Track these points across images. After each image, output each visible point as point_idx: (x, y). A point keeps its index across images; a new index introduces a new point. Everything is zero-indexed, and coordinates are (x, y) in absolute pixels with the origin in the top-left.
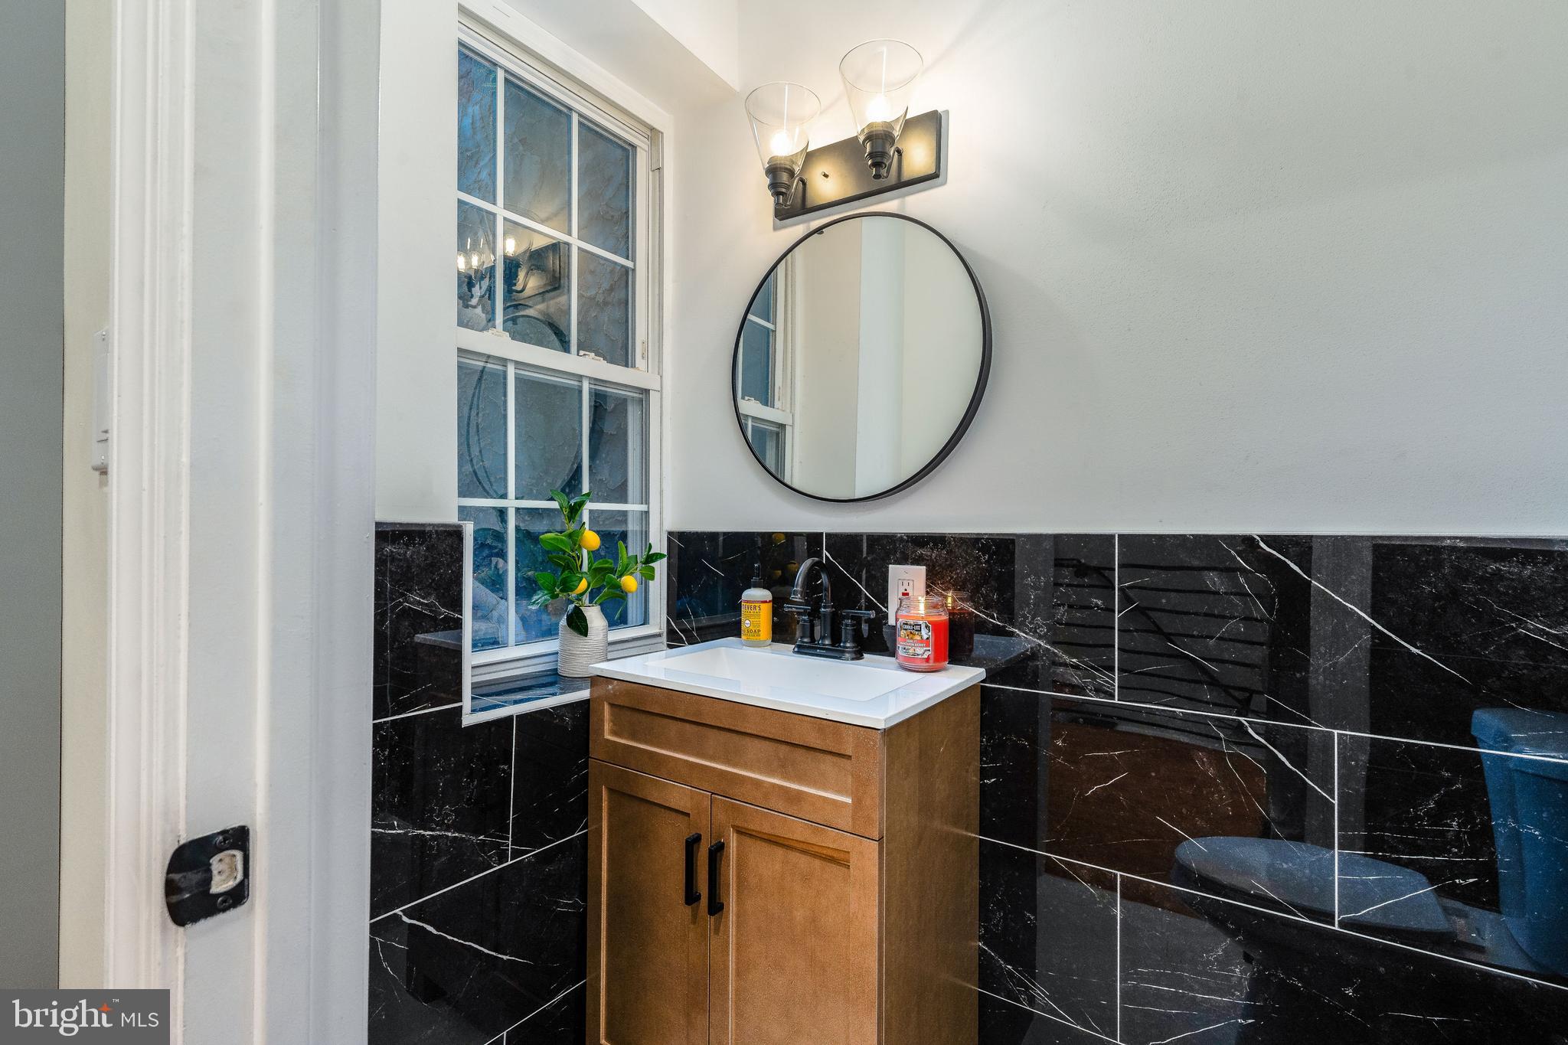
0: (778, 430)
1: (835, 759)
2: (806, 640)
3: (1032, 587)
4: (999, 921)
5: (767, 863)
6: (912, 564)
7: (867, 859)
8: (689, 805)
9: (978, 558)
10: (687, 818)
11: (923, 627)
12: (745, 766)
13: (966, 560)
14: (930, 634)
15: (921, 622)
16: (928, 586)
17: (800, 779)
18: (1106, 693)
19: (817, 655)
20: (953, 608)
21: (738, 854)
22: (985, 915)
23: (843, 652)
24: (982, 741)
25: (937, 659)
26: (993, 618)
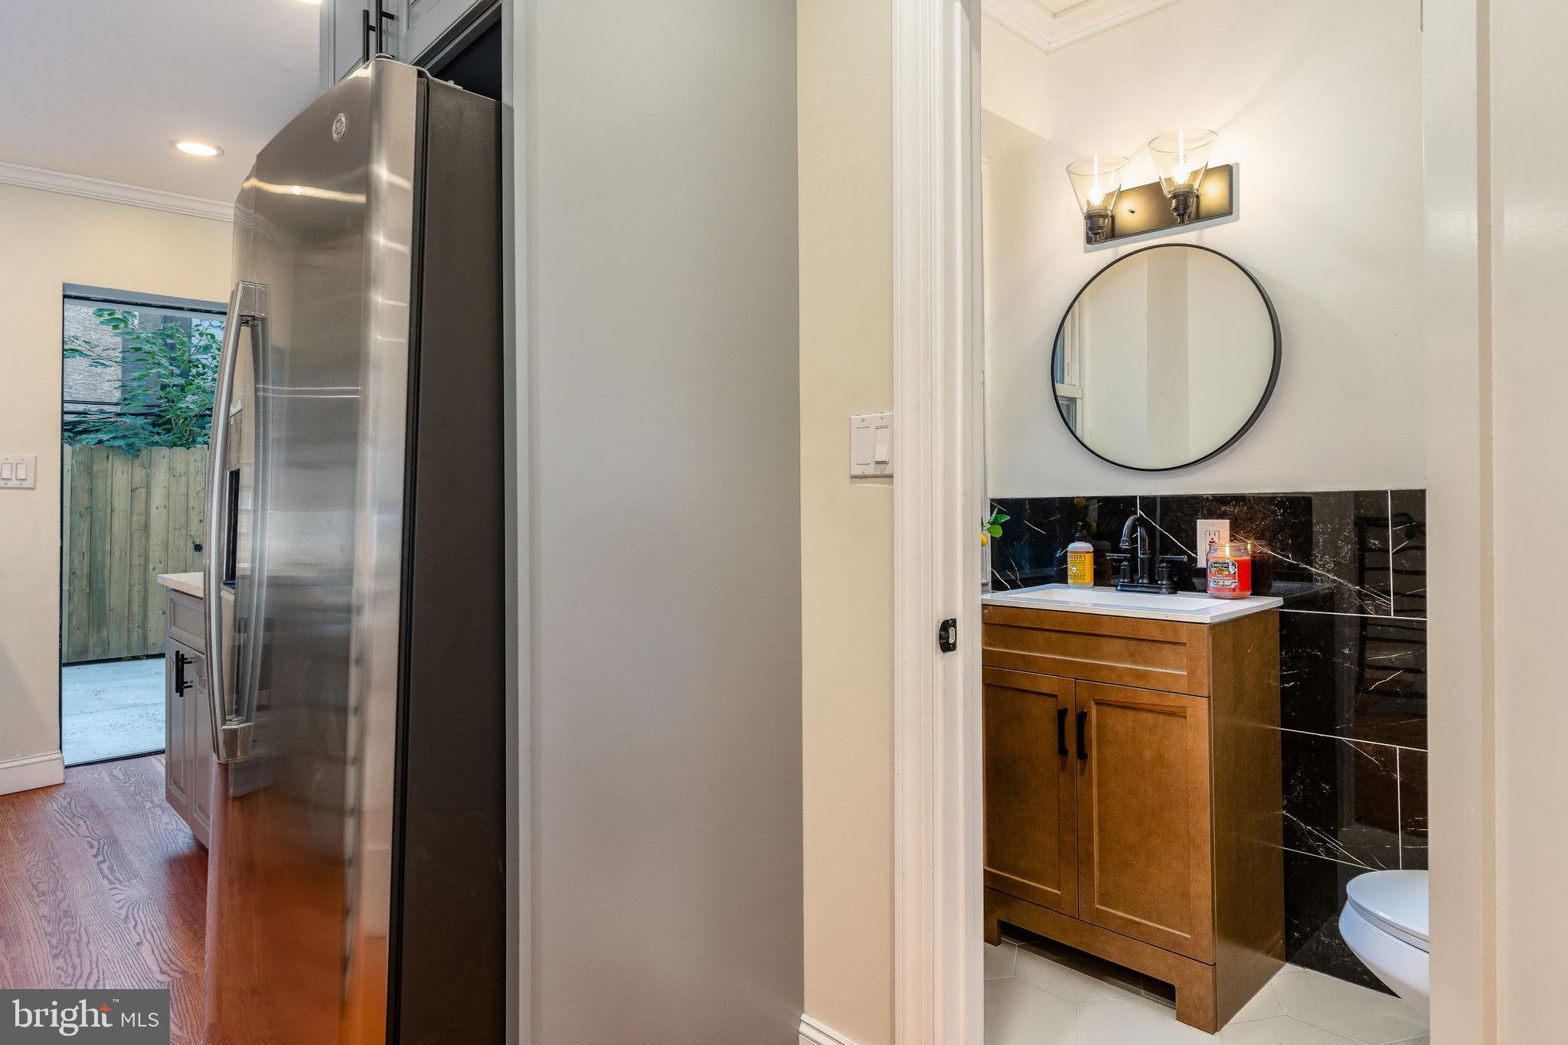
0: (1068, 403)
1: (1173, 647)
2: (1126, 581)
3: (1320, 533)
4: (1299, 793)
5: (1120, 723)
6: (1217, 518)
7: (1200, 711)
8: (1056, 688)
9: (1274, 512)
10: (1054, 699)
11: (1230, 564)
12: (1102, 658)
13: (1264, 514)
14: (1236, 569)
15: (1228, 561)
16: (1232, 535)
17: (1145, 663)
18: (1384, 610)
19: (1138, 592)
20: (1254, 552)
21: (1097, 719)
22: (1287, 790)
23: (1161, 588)
24: (1281, 654)
25: (1242, 588)
26: (1288, 558)
